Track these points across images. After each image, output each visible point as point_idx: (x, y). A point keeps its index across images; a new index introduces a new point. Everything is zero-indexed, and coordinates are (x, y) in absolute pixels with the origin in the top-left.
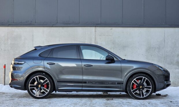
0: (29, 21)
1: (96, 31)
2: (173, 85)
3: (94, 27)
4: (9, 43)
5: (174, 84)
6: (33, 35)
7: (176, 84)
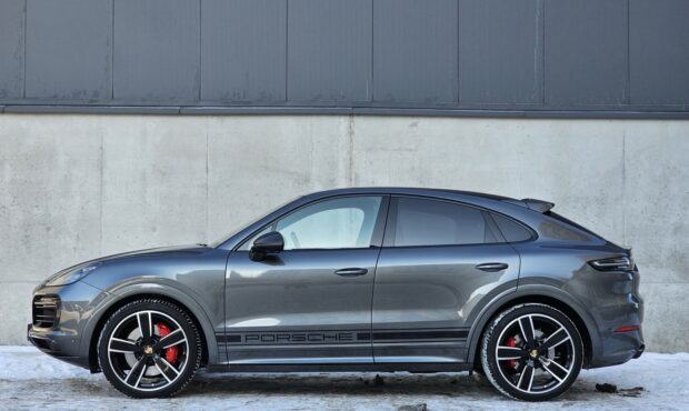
0: (85, 93)
1: (351, 133)
2: (658, 346)
3: (345, 115)
4: (7, 179)
5: (660, 343)
6: (101, 148)
7: (667, 343)
